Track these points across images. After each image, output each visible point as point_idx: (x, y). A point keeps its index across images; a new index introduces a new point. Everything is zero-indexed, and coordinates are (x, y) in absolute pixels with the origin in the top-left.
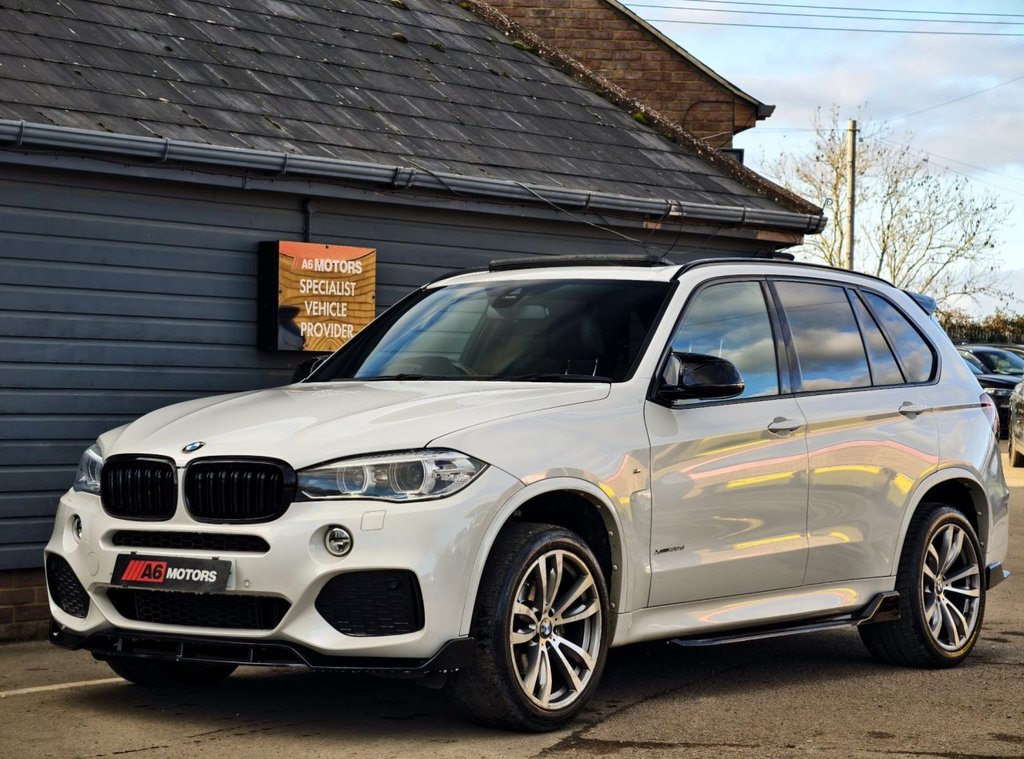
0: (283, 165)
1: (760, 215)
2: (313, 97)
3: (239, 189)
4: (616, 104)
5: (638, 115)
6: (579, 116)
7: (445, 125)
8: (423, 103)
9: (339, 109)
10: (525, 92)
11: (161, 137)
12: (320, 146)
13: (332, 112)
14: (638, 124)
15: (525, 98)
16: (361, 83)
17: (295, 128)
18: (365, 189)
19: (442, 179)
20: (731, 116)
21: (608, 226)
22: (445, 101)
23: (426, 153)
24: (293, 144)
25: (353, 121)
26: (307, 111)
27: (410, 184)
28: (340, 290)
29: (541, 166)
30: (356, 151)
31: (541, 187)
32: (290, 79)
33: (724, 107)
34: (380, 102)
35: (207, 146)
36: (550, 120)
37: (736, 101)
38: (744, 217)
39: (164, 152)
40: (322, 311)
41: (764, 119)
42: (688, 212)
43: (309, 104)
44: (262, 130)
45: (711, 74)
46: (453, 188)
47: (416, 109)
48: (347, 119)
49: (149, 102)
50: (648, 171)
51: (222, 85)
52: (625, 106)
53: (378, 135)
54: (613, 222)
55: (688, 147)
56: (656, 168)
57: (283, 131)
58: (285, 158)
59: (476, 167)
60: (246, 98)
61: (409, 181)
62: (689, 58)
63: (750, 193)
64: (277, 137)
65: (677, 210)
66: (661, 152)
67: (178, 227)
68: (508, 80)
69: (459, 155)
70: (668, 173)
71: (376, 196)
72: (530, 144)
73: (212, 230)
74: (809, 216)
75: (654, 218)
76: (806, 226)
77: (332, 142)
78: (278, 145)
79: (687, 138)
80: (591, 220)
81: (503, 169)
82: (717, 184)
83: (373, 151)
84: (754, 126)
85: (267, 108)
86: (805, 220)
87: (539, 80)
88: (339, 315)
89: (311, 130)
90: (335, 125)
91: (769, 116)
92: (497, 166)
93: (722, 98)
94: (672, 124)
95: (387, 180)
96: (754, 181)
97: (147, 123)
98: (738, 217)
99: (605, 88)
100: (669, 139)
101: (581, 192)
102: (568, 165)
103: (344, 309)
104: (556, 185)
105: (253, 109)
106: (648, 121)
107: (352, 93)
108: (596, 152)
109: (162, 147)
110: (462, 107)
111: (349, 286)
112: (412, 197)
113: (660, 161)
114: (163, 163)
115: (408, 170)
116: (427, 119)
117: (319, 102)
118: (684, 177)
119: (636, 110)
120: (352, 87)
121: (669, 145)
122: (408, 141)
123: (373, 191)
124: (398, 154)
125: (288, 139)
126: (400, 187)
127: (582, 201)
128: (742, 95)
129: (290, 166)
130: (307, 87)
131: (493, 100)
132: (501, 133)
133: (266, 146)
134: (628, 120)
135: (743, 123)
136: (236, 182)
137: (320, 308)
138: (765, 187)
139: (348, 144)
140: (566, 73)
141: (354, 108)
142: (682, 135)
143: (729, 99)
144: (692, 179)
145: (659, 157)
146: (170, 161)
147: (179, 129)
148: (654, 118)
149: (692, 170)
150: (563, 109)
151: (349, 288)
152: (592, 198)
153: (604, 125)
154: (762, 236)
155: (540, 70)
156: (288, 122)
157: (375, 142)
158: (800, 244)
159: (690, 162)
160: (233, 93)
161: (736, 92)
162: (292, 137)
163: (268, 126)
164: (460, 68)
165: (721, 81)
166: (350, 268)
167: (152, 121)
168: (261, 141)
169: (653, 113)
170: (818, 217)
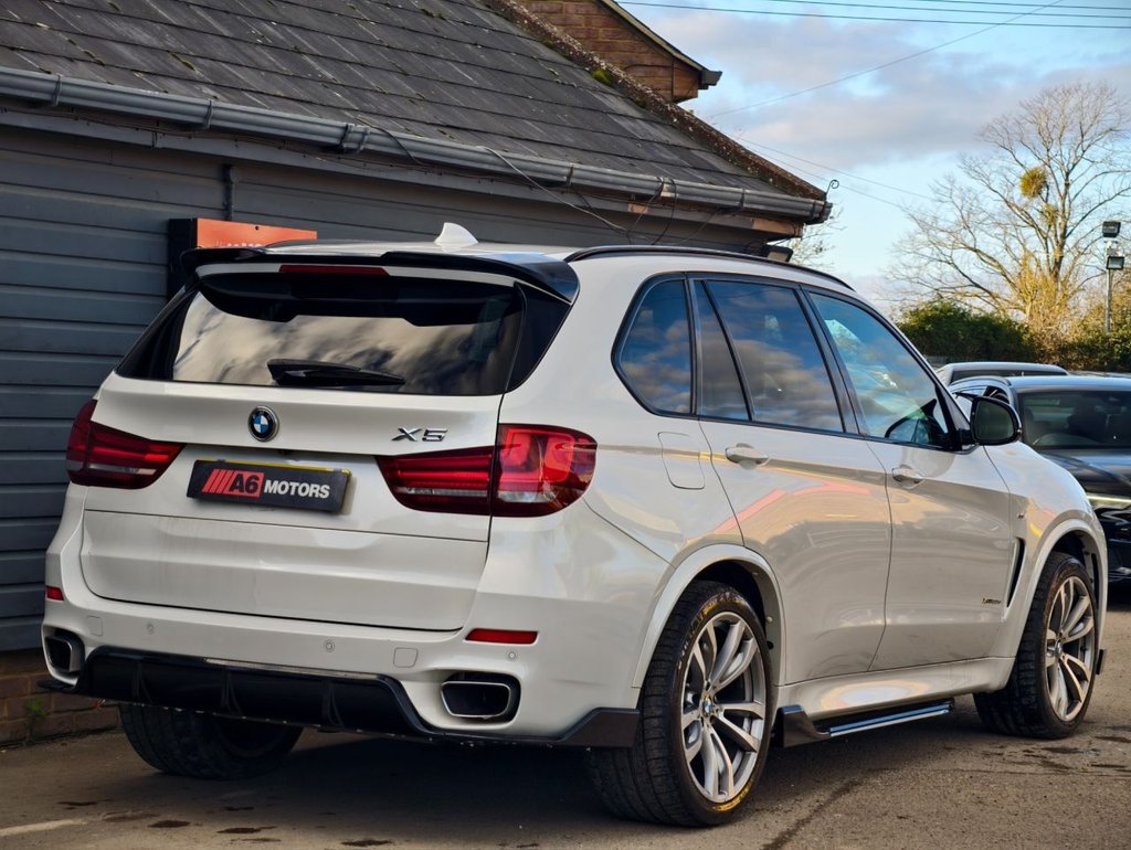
0: (207, 117)
1: (761, 199)
2: (226, 33)
3: (149, 147)
4: (569, 58)
5: (598, 73)
6: (533, 71)
7: (385, 74)
8: (354, 45)
9: (258, 48)
10: (469, 40)
11: (49, 73)
12: (246, 94)
13: (249, 52)
14: (601, 85)
15: (469, 47)
16: (277, 17)
17: (211, 69)
18: (304, 152)
19: (401, 142)
20: (669, 84)
21: (590, 209)
22: (380, 44)
23: (372, 108)
24: (212, 89)
25: (278, 64)
26: (222, 50)
27: (362, 148)
29: (507, 130)
30: (291, 103)
31: (516, 156)
32: (192, 7)
33: (661, 72)
34: (306, 43)
35: (109, 87)
36: (502, 74)
37: (675, 66)
38: (742, 201)
39: (55, 93)
41: (707, 88)
42: (681, 193)
43: (220, 40)
44: (170, 69)
45: (646, 32)
46: (413, 154)
47: (350, 52)
48: (270, 61)
49: (23, 27)
50: (625, 142)
51: (111, 10)
52: (582, 61)
53: (311, 83)
54: (595, 203)
55: (660, 113)
56: (632, 138)
57: (197, 72)
58: (209, 107)
59: (435, 129)
60: (144, 28)
61: (360, 142)
62: (620, 12)
63: (740, 172)
64: (193, 81)
65: (669, 191)
66: (632, 118)
67: (66, 197)
68: (445, 23)
69: (411, 111)
70: (647, 144)
71: (318, 162)
72: (486, 102)
73: (108, 202)
74: (813, 201)
75: (641, 199)
76: (808, 213)
77: (260, 90)
78: (196, 91)
79: (660, 103)
80: (571, 201)
81: (465, 132)
82: (702, 160)
83: (310, 103)
84: (696, 96)
85: (172, 43)
86: (809, 207)
87: (478, 26)
89: (230, 72)
90: (258, 68)
91: (714, 85)
92: (458, 128)
93: (658, 62)
94: (639, 85)
95: (334, 141)
96: (743, 157)
97: (29, 55)
98: (736, 200)
99: (556, 39)
100: (637, 103)
101: (558, 164)
102: (537, 132)
104: (531, 154)
105: (155, 42)
106: (611, 81)
107: (270, 29)
108: (562, 115)
109: (53, 86)
110: (400, 53)
112: (361, 164)
113: (634, 130)
114: (53, 109)
115: (360, 127)
116: (363, 65)
117: (232, 38)
118: (665, 150)
119: (595, 67)
120: (268, 21)
121: (640, 112)
122: (347, 92)
123: (316, 155)
124: (339, 108)
125: (207, 84)
126: (350, 151)
127: (562, 175)
128: (683, 58)
129: (215, 118)
130: (215, 18)
131: (433, 47)
132: (451, 87)
133: (182, 91)
134: (587, 79)
135: (685, 93)
136: (143, 138)
138: (756, 165)
139: (279, 93)
140: (507, 19)
141: (274, 48)
142: (653, 98)
143: (667, 63)
144: (675, 153)
145: (632, 124)
146: (62, 105)
147: (69, 64)
148: (618, 77)
149: (671, 142)
150: (514, 62)
152: (575, 173)
153: (563, 84)
154: (759, 225)
155: (478, 14)
156: (201, 61)
157: (308, 92)
158: (800, 236)
159: (666, 132)
160: (126, 21)
161: (675, 54)
162: (210, 80)
163: (179, 66)
164: (387, 5)
165: (658, 41)
167: (33, 52)
168: (172, 84)
169: (616, 71)
170: (823, 203)
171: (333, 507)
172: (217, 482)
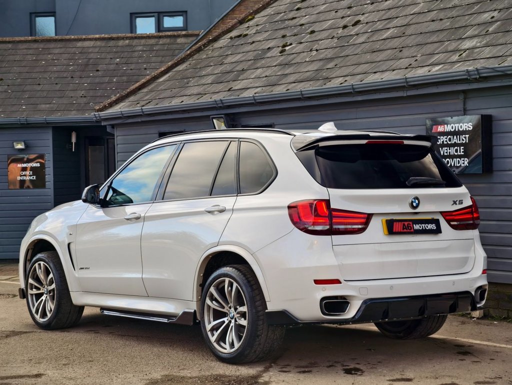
0: (406, 82)
28: (460, 141)
40: (450, 152)
88: (459, 154)
103: (462, 150)
111: (465, 138)
129: (409, 82)
137: (449, 151)
151: (465, 139)
166: (465, 127)
171: (438, 231)
172: (397, 227)
